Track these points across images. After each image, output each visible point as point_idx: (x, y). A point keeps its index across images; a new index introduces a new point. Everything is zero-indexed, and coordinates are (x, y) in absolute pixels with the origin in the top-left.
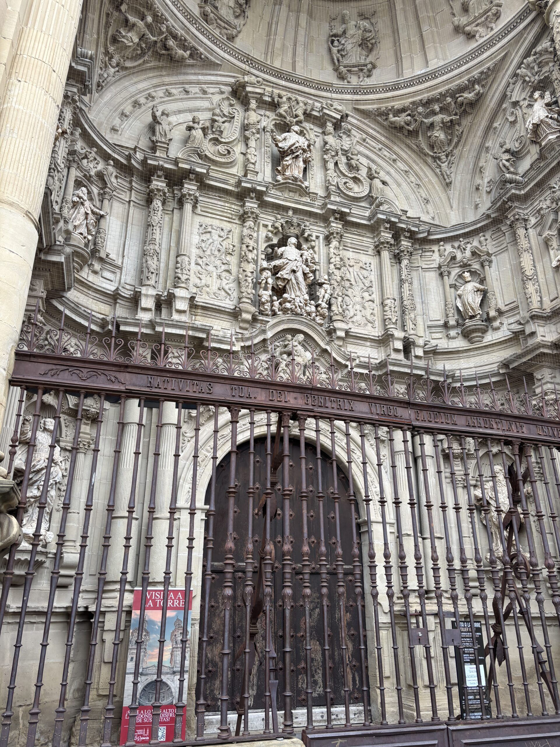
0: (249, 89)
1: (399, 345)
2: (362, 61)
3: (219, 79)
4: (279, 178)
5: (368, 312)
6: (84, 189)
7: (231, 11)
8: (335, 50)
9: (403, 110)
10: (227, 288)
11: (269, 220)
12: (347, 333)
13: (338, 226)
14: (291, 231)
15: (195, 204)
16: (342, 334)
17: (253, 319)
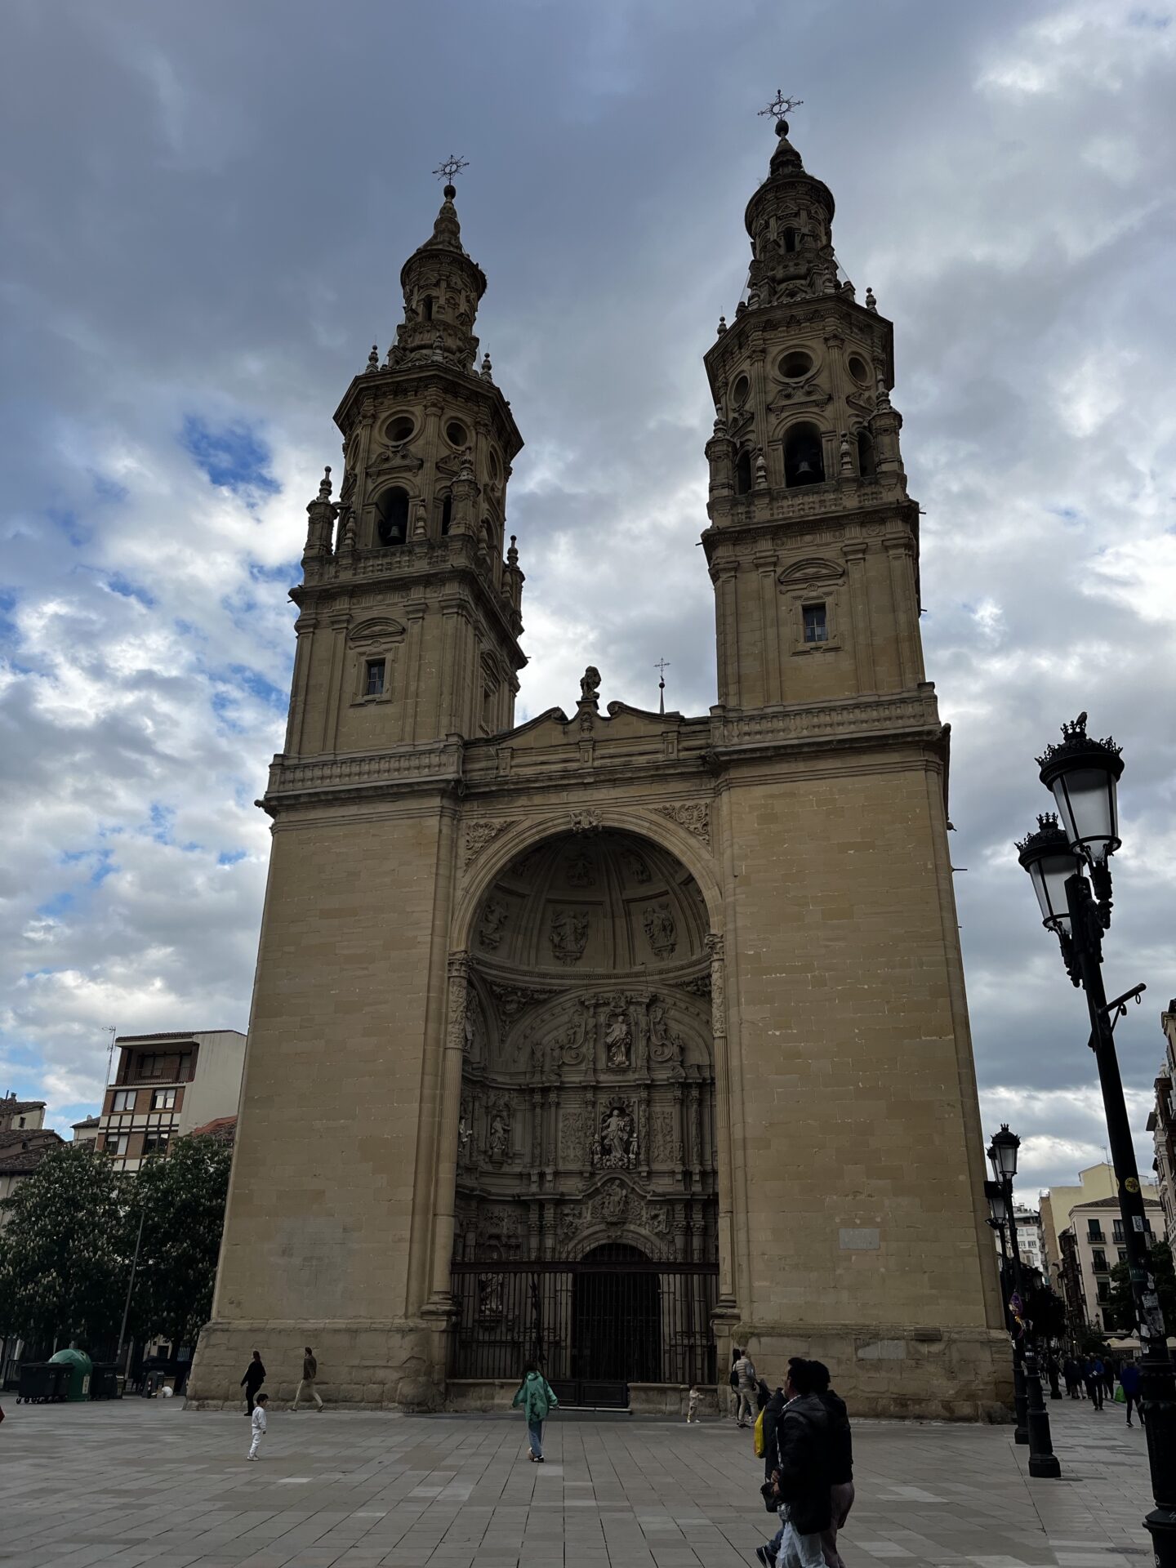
0: (586, 1003)
1: (679, 1177)
2: (666, 943)
3: (573, 995)
4: (609, 1064)
5: (667, 1152)
6: (498, 1119)
7: (574, 942)
8: (649, 936)
9: (692, 982)
10: (578, 1154)
11: (603, 1099)
12: (650, 1173)
13: (644, 1094)
14: (615, 1105)
15: (558, 1104)
16: (645, 1174)
17: (592, 1174)
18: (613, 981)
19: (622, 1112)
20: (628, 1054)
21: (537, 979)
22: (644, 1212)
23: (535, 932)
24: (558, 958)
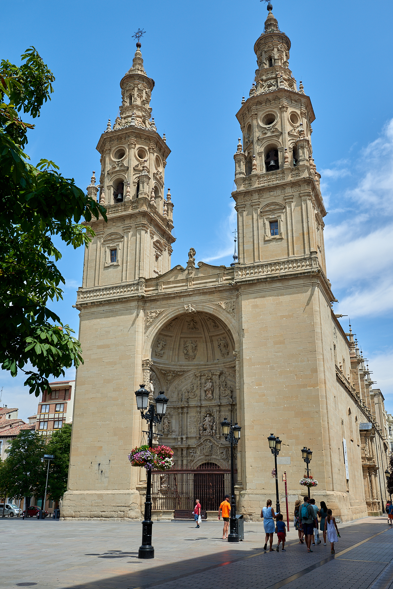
0: (197, 375)
3: (192, 372)
4: (206, 398)
7: (192, 353)
10: (195, 431)
11: (203, 410)
12: (220, 437)
13: (218, 408)
14: (208, 413)
15: (187, 413)
16: (218, 438)
17: (200, 438)
18: (207, 366)
19: (210, 415)
20: (212, 393)
21: (178, 367)
22: (218, 451)
23: (177, 349)
24: (186, 358)
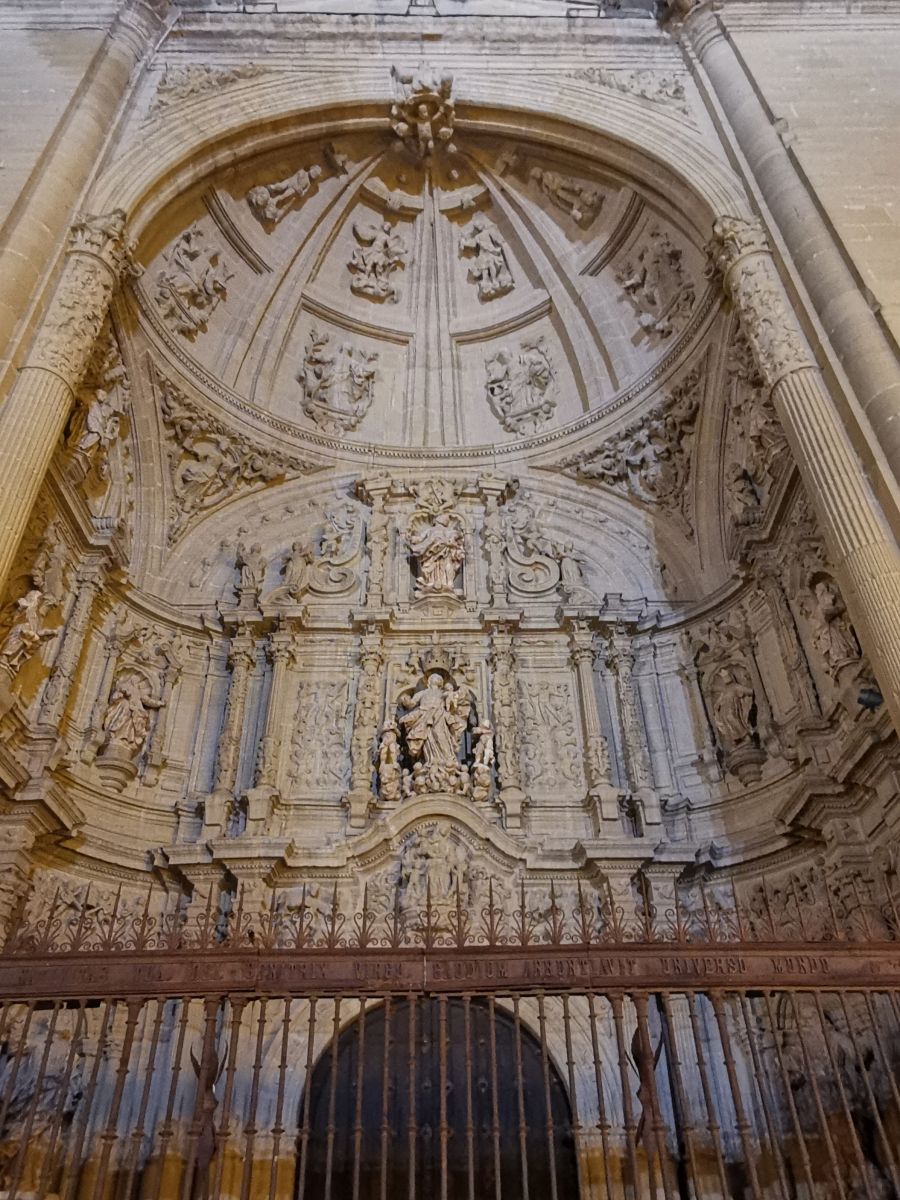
0: (371, 486)
1: (611, 812)
2: (536, 404)
3: (335, 483)
4: (418, 592)
7: (346, 397)
8: (496, 400)
11: (403, 656)
12: (526, 805)
13: (504, 643)
15: (291, 660)
16: (516, 808)
17: (374, 810)
18: (425, 462)
20: (459, 572)
24: (311, 415)
